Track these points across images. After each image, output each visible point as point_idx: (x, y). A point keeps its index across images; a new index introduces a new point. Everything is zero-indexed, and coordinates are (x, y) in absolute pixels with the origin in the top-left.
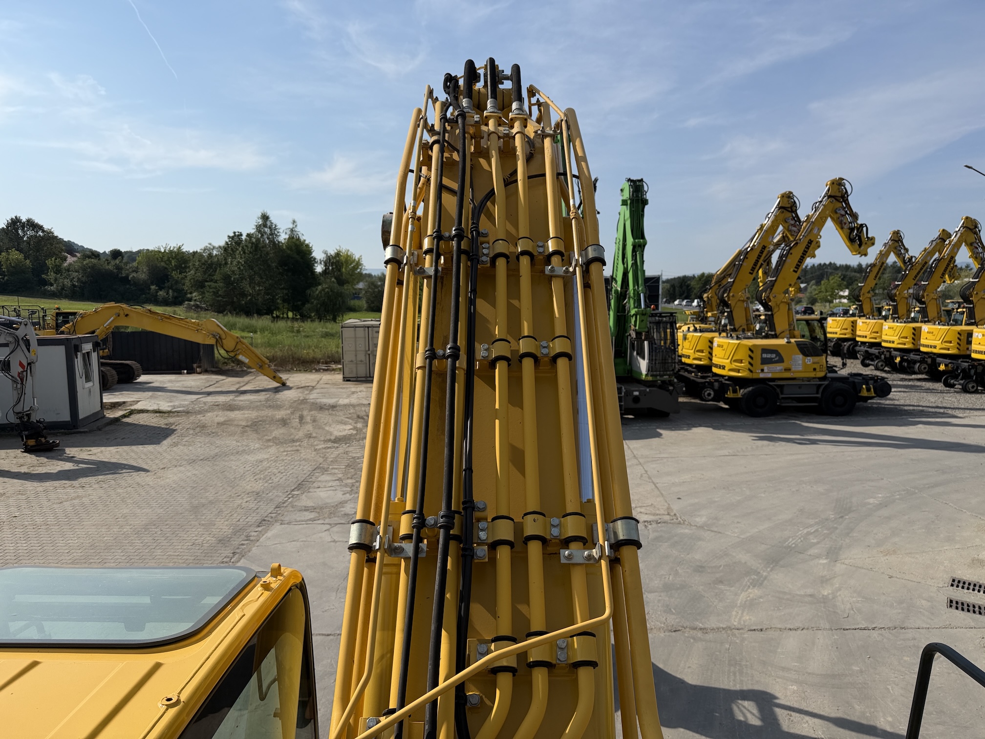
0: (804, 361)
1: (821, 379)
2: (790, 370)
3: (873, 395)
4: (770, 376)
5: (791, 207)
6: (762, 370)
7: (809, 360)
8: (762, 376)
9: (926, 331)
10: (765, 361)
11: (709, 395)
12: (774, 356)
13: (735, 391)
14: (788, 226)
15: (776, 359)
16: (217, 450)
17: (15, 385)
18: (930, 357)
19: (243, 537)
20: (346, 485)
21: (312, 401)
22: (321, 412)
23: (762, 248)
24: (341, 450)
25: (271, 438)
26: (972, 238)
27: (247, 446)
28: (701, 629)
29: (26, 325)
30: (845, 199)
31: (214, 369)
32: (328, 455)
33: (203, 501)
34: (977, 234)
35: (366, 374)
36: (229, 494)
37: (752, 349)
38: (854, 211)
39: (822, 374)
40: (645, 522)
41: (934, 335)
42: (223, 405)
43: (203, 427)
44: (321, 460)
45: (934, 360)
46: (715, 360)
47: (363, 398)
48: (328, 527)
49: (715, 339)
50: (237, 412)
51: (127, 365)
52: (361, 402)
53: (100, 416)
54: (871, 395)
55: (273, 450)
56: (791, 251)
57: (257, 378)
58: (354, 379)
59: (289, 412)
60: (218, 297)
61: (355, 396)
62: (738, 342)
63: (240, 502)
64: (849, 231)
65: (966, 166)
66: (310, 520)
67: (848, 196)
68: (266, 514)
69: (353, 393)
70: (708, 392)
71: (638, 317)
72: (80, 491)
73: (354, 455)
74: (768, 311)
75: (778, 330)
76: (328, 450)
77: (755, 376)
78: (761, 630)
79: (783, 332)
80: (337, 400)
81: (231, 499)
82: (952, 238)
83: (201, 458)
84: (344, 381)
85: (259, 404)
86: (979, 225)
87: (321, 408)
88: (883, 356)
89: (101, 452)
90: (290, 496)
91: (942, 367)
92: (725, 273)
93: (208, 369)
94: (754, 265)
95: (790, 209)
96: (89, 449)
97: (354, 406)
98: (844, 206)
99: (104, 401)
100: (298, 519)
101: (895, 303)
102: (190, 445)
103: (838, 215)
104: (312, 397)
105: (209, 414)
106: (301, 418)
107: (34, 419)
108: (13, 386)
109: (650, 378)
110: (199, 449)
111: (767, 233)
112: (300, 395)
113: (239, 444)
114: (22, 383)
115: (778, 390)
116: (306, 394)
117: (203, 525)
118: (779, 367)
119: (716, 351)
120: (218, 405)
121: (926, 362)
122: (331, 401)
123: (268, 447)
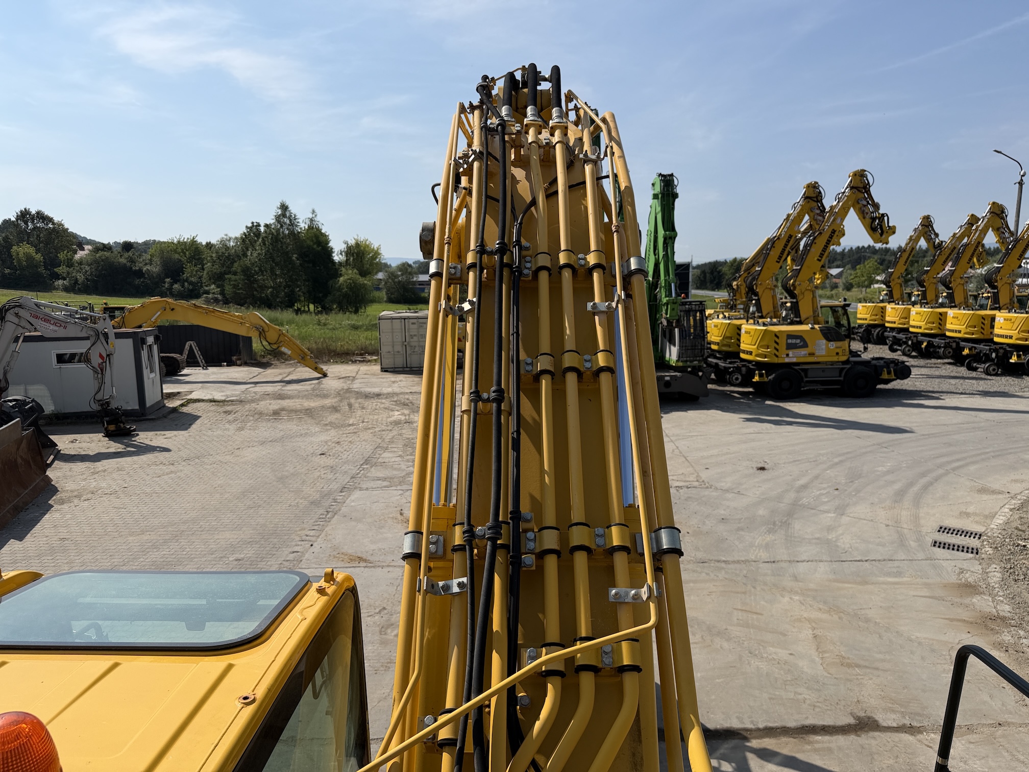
0: (827, 346)
1: (844, 363)
2: (814, 354)
3: (894, 377)
4: (794, 360)
5: (817, 197)
6: (788, 355)
7: (832, 345)
8: (787, 360)
9: (952, 316)
10: (790, 347)
11: (737, 379)
12: (798, 341)
13: (761, 375)
14: (814, 216)
15: (800, 344)
16: (282, 433)
17: (96, 375)
18: (954, 341)
19: (330, 500)
20: (408, 461)
21: (356, 390)
22: (367, 400)
23: (789, 237)
24: (395, 433)
25: (327, 422)
26: (999, 222)
27: (308, 429)
28: (724, 561)
29: (104, 319)
30: (867, 190)
31: (253, 362)
32: (384, 437)
33: (286, 473)
34: (1004, 219)
35: (403, 365)
36: (307, 468)
37: (778, 334)
38: (876, 201)
39: (844, 358)
40: (677, 487)
41: (959, 320)
42: (273, 394)
43: (261, 414)
44: (380, 441)
45: (958, 344)
46: (743, 346)
47: (404, 387)
48: (401, 492)
49: (743, 326)
50: (288, 401)
51: (173, 357)
52: (403, 391)
53: (162, 405)
54: (892, 378)
55: (333, 432)
56: (815, 241)
57: (297, 370)
58: (392, 370)
59: (336, 400)
60: (239, 289)
61: (396, 385)
62: (764, 328)
63: (319, 474)
64: (871, 221)
65: (995, 151)
66: (385, 487)
67: (870, 187)
68: (345, 483)
69: (394, 382)
70: (736, 376)
71: (669, 306)
72: (171, 467)
73: (408, 436)
74: (794, 299)
75: (803, 316)
76: (384, 433)
77: (780, 361)
78: (774, 562)
79: (808, 318)
80: (380, 388)
81: (310, 472)
82: (979, 223)
83: (270, 439)
84: (382, 371)
85: (306, 393)
86: (1006, 210)
87: (367, 396)
88: (910, 343)
89: (175, 436)
90: (361, 469)
91: (966, 352)
92: (754, 261)
93: (248, 362)
94: (781, 253)
95: (815, 199)
96: (163, 433)
97: (397, 394)
98: (866, 196)
99: (164, 391)
100: (374, 486)
101: (924, 289)
102: (255, 430)
103: (860, 205)
104: (355, 386)
105: (262, 403)
106: (350, 405)
107: (113, 405)
108: (94, 376)
109: (680, 364)
110: (265, 433)
111: (792, 221)
112: (344, 384)
113: (299, 428)
114: (102, 373)
115: (803, 374)
116: (349, 384)
117: (293, 491)
118: (803, 352)
119: (744, 337)
120: (268, 395)
121: (951, 347)
122: (376, 390)
123: (327, 430)
